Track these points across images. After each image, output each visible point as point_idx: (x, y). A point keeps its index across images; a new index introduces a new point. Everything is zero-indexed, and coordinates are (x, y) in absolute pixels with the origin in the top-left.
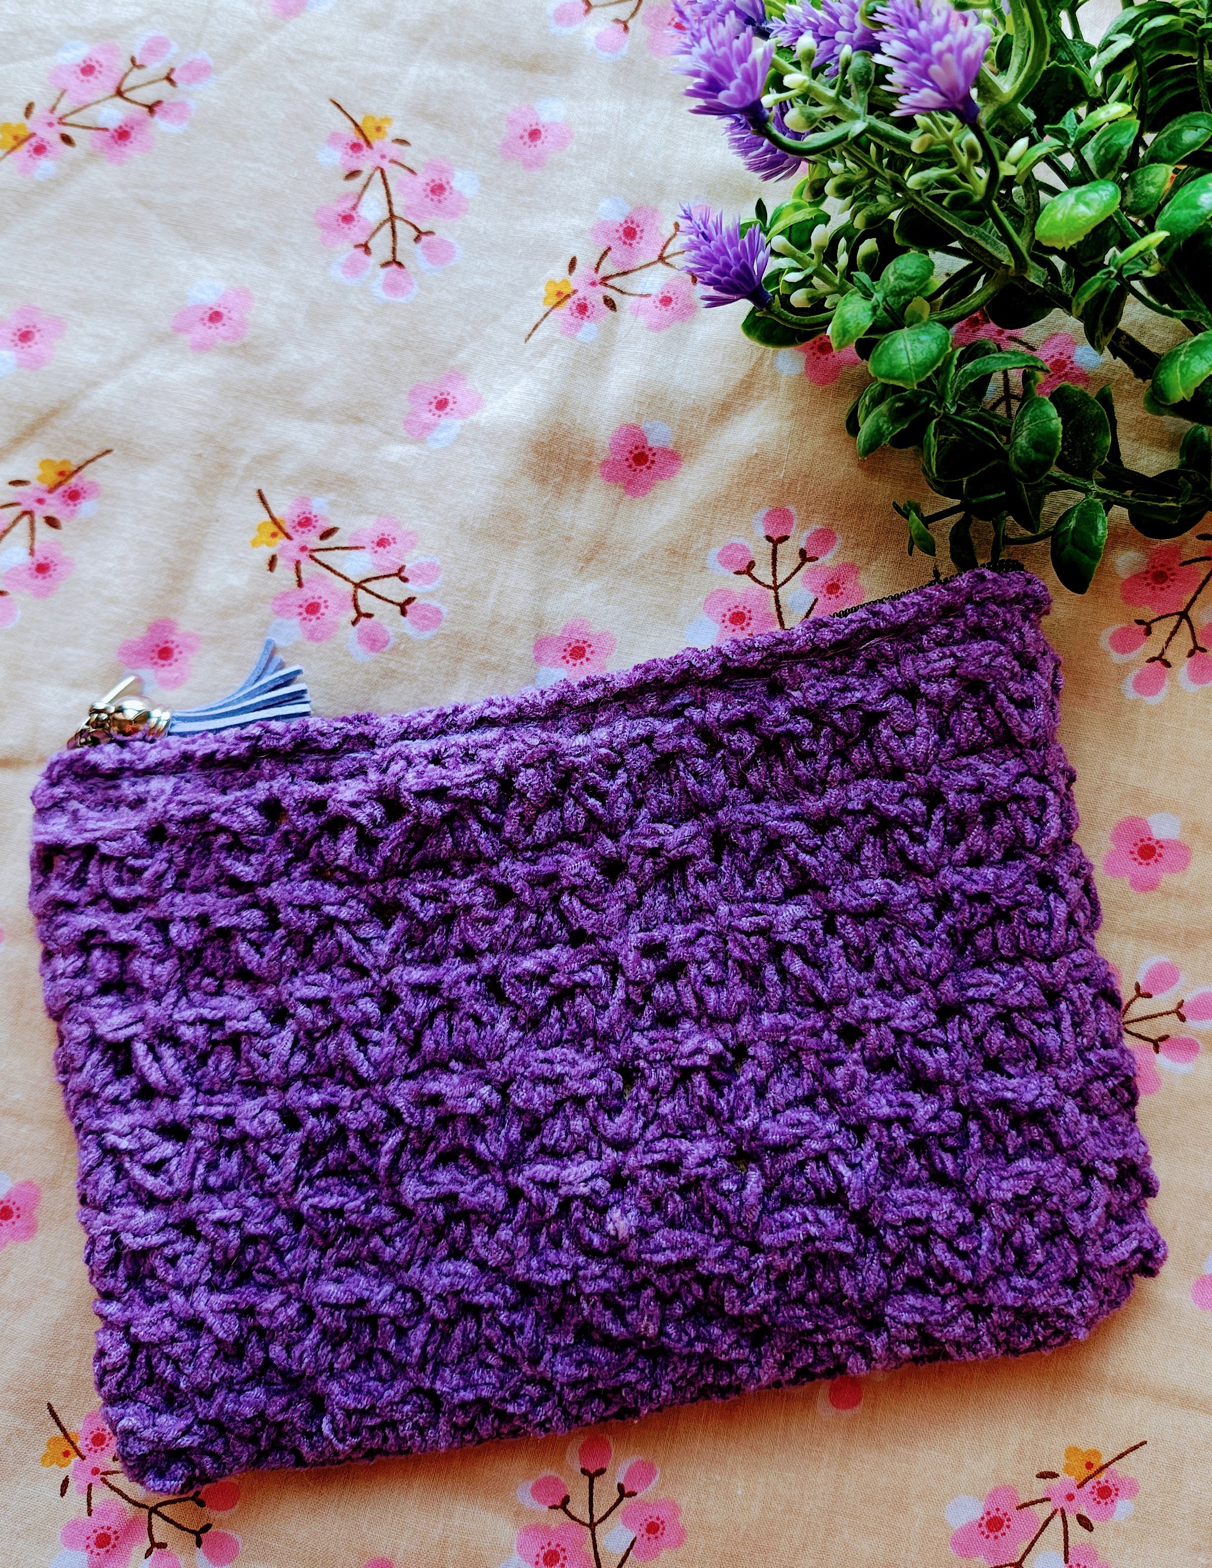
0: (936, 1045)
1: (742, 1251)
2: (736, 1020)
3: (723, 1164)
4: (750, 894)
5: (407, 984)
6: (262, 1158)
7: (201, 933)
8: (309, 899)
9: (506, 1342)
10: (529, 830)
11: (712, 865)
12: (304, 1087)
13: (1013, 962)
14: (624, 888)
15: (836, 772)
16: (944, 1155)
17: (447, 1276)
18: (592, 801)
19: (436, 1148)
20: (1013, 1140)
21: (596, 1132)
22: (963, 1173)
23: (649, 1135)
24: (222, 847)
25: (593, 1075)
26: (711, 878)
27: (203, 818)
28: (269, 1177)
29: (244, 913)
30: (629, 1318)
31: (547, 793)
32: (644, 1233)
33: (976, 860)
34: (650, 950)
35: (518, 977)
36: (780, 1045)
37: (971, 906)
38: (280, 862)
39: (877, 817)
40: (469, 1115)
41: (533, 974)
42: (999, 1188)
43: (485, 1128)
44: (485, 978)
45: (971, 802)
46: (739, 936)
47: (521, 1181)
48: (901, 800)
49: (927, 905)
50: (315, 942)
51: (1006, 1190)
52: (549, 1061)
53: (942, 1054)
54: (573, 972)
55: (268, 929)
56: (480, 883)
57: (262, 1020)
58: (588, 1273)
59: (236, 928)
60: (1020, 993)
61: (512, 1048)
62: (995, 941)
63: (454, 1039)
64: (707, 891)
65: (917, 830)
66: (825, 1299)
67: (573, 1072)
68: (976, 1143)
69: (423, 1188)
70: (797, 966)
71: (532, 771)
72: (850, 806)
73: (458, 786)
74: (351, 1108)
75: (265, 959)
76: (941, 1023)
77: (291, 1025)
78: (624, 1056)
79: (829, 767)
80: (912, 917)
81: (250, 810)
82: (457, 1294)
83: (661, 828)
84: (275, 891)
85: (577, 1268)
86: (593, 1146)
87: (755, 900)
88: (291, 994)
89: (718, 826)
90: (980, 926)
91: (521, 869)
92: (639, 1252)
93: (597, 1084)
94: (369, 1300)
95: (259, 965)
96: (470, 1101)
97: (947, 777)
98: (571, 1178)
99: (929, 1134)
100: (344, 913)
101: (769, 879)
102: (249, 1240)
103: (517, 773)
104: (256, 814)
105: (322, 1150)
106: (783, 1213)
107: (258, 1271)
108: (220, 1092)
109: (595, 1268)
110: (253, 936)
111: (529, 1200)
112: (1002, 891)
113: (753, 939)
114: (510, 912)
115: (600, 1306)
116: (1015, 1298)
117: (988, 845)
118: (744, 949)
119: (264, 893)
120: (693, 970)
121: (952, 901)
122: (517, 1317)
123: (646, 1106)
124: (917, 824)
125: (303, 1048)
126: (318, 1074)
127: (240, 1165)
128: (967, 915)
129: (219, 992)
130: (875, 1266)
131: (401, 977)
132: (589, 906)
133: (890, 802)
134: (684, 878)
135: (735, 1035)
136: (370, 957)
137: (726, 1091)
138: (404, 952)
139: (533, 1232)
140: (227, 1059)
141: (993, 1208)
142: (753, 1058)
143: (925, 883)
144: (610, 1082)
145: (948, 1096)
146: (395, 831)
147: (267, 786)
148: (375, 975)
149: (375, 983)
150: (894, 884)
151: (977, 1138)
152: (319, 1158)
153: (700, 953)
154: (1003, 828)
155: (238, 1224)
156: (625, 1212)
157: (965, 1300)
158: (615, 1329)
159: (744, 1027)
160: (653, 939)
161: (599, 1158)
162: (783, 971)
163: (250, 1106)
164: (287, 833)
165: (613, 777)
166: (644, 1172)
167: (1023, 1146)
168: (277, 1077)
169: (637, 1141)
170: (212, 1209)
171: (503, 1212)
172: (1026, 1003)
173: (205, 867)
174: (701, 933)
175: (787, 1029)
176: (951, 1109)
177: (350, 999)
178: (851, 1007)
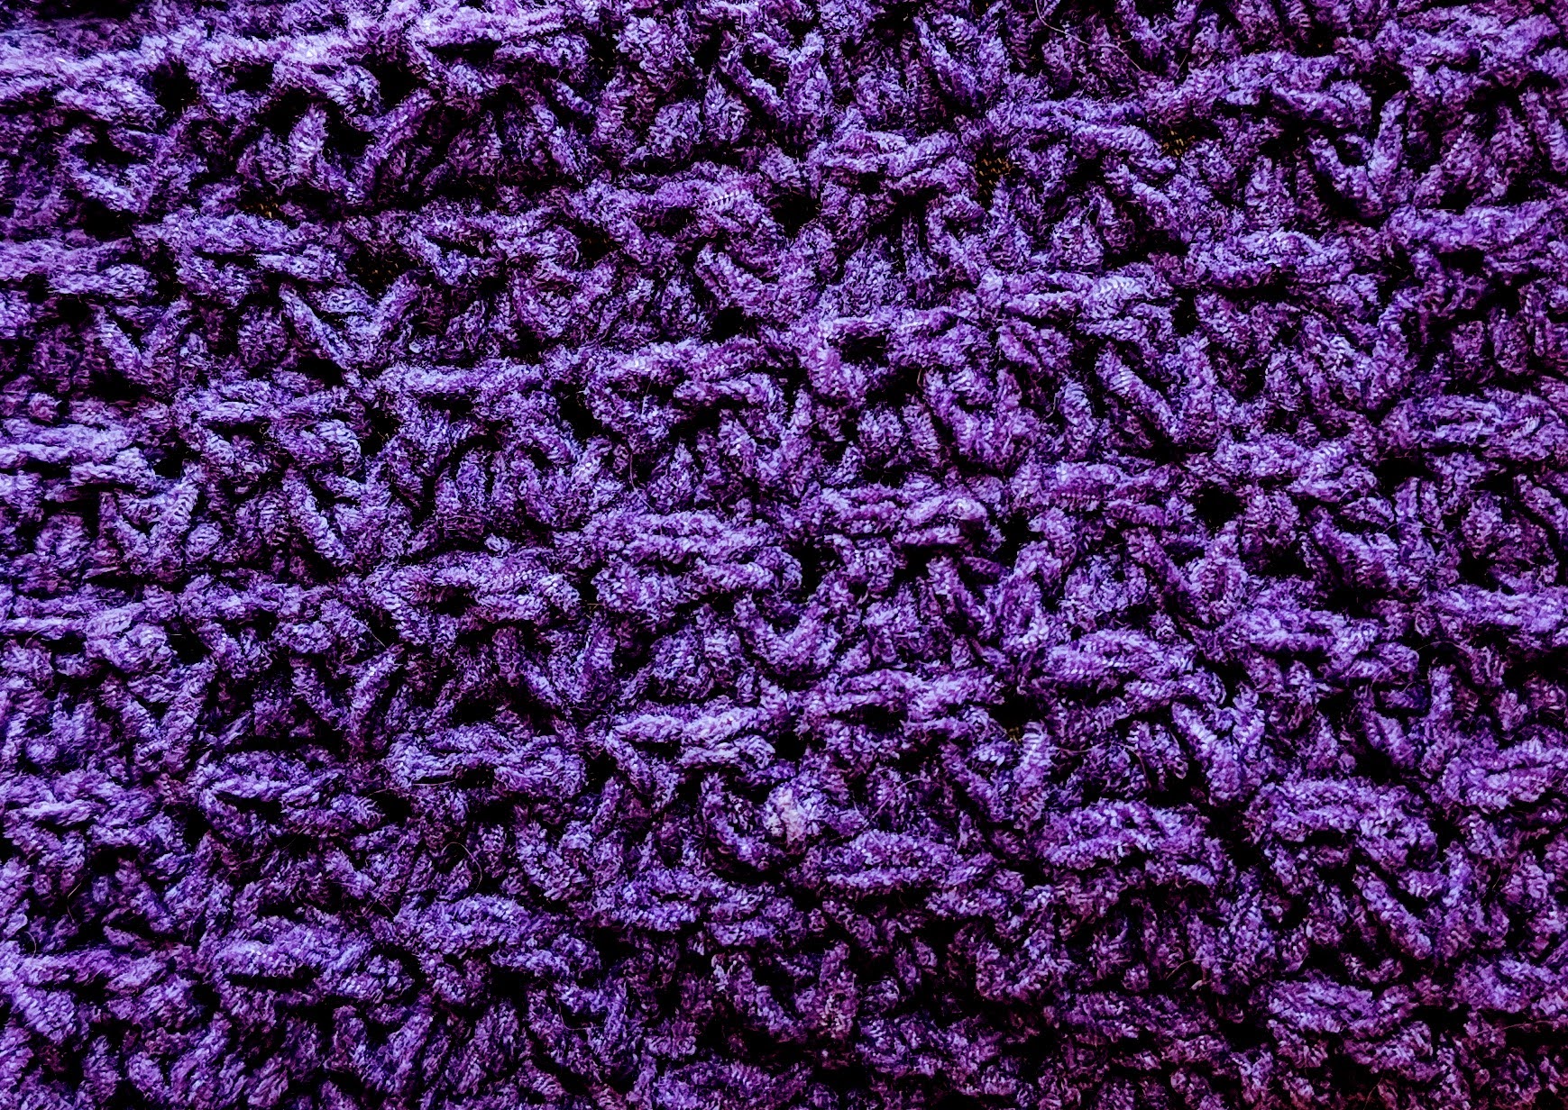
0: (1374, 528)
1: (1011, 879)
2: (1009, 470)
3: (981, 717)
4: (1042, 258)
5: (413, 394)
6: (132, 707)
7: (32, 312)
8: (234, 242)
9: (570, 1047)
10: (641, 135)
11: (974, 205)
12: (214, 585)
13: (1520, 385)
14: (813, 245)
15: (1208, 36)
16: (1384, 722)
17: (465, 922)
18: (758, 83)
19: (454, 691)
20: (1510, 708)
21: (752, 658)
22: (1419, 755)
23: (846, 664)
24: (77, 150)
25: (748, 555)
26: (971, 231)
27: (41, 102)
28: (144, 741)
29: (112, 271)
30: (800, 1003)
31: (677, 66)
32: (831, 836)
33: (1458, 197)
34: (857, 347)
35: (616, 385)
36: (1090, 518)
37: (1448, 276)
38: (183, 180)
39: (1278, 119)
40: (521, 624)
41: (644, 381)
42: (1484, 788)
43: (547, 649)
44: (557, 388)
45: (1455, 85)
46: (1019, 325)
47: (611, 741)
48: (1324, 87)
49: (1366, 278)
50: (243, 324)
51: (1496, 790)
52: (670, 532)
53: (1386, 543)
54: (716, 379)
55: (155, 301)
56: (550, 221)
57: (140, 463)
58: (729, 907)
59: (97, 296)
60: (1530, 438)
61: (603, 508)
62: (1487, 347)
63: (496, 495)
64: (961, 251)
65: (1354, 139)
66: (1160, 983)
67: (713, 549)
68: (1442, 702)
69: (429, 760)
70: (1124, 380)
71: (648, 22)
72: (1231, 98)
73: (515, 40)
74: (301, 618)
75: (149, 354)
76: (1386, 490)
77: (195, 471)
78: (806, 525)
79: (1194, 27)
80: (1339, 294)
81: (130, 84)
82: (482, 955)
83: (882, 138)
84: (174, 229)
85: (708, 898)
86: (745, 682)
87: (1051, 268)
88: (194, 416)
89: (989, 137)
90: (1463, 316)
91: (626, 199)
92: (823, 871)
93: (758, 573)
94: (320, 969)
95: (138, 364)
96: (522, 599)
97: (1412, 42)
98: (703, 734)
99: (1358, 681)
100: (299, 266)
101: (1076, 231)
102: (103, 859)
103: (621, 25)
104: (141, 91)
105: (242, 694)
106: (1087, 811)
107: (115, 924)
108: (58, 593)
109: (742, 899)
110: (128, 312)
111: (624, 776)
112: (1506, 247)
113: (1045, 333)
114: (604, 273)
115: (748, 975)
116: (1508, 996)
117: (1482, 168)
118: (1028, 346)
119: (148, 234)
120: (935, 383)
121: (1413, 266)
122: (595, 998)
123: (843, 611)
124: (1353, 130)
125: (215, 517)
126: (241, 562)
127: (89, 728)
128: (1440, 290)
129: (62, 418)
130: (1254, 916)
131: (401, 383)
132: (749, 269)
133: (1307, 88)
134: (923, 231)
135: (1007, 498)
136: (345, 347)
137: (988, 592)
138: (407, 341)
139: (631, 836)
140: (72, 536)
141: (1474, 823)
142: (1039, 537)
143: (1363, 237)
144: (779, 571)
145: (1395, 616)
146: (397, 120)
147: (162, 43)
148: (352, 378)
149: (353, 396)
150: (1305, 238)
151: (1444, 696)
152: (236, 716)
153: (947, 352)
154: (1511, 136)
155: (82, 827)
156: (801, 797)
157: (1418, 997)
158: (774, 1019)
159: (1025, 483)
160: (863, 329)
161: (755, 703)
162: (1098, 391)
163: (112, 618)
164: (196, 125)
165: (798, 43)
166: (835, 726)
167: (1529, 719)
168: (166, 561)
169: (825, 672)
170: (35, 798)
171: (575, 800)
172: (1543, 454)
173: (41, 194)
174: (950, 322)
175: (1101, 489)
176: (1399, 641)
177: (305, 420)
178: (1219, 456)
